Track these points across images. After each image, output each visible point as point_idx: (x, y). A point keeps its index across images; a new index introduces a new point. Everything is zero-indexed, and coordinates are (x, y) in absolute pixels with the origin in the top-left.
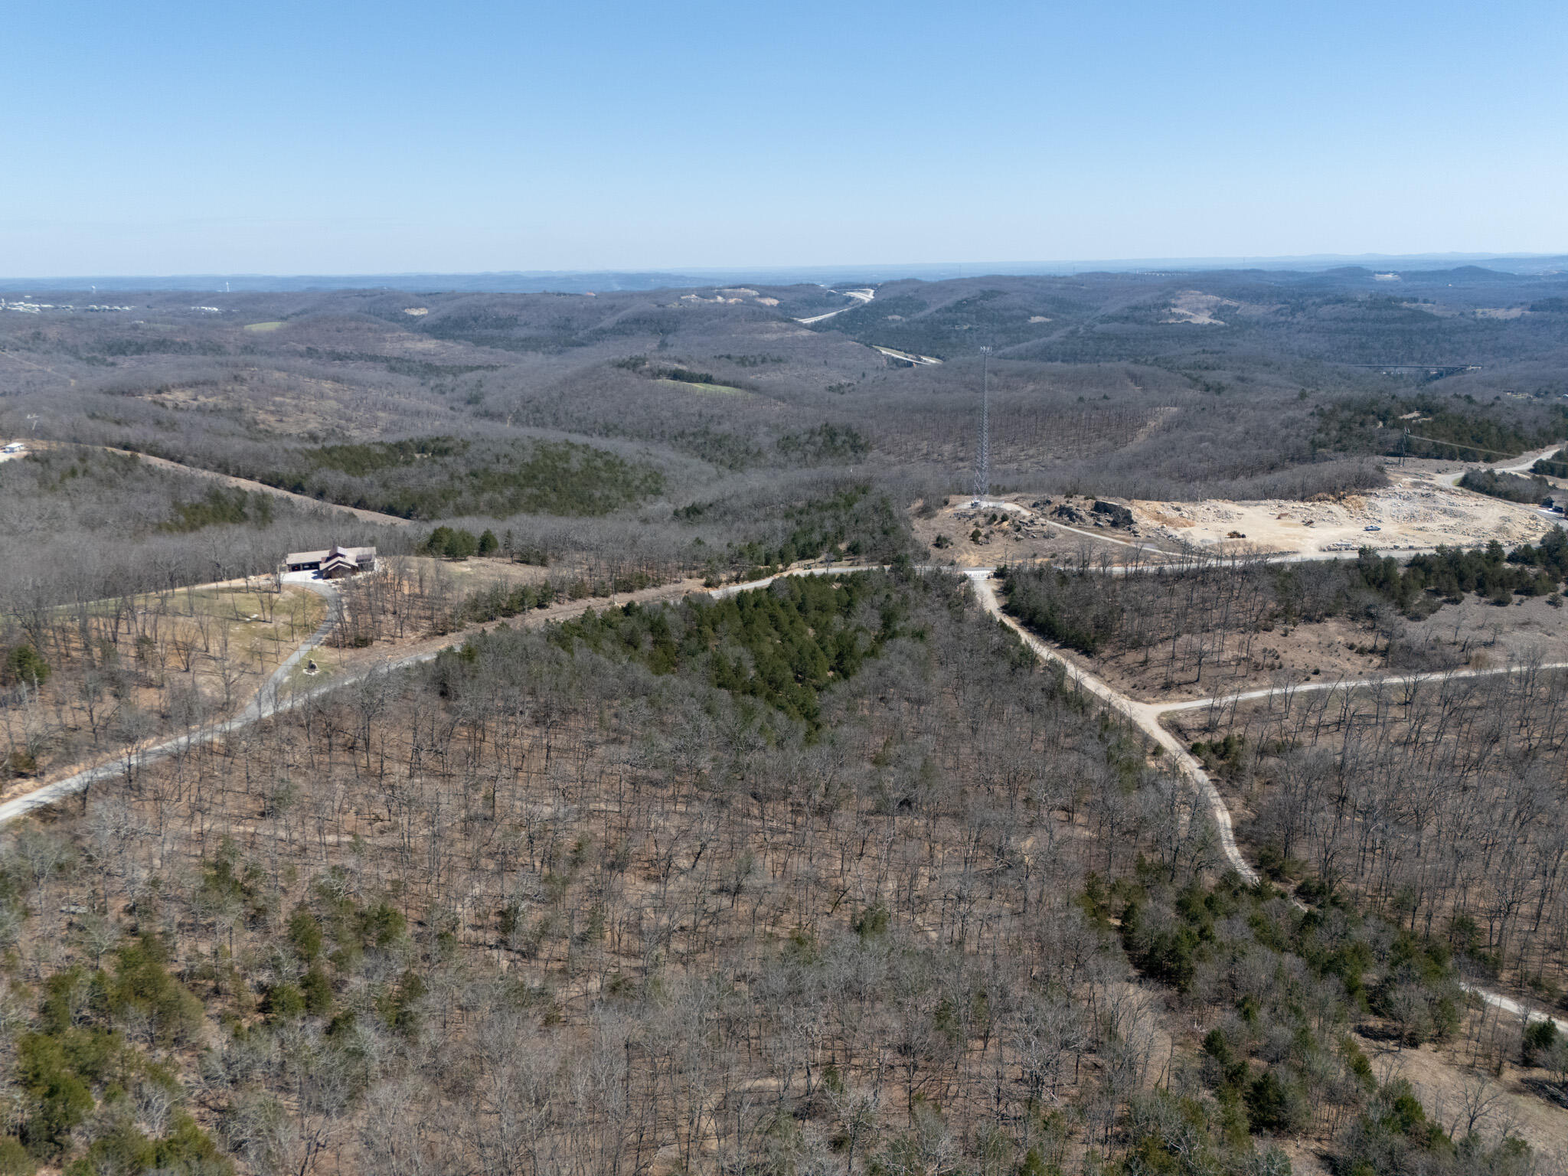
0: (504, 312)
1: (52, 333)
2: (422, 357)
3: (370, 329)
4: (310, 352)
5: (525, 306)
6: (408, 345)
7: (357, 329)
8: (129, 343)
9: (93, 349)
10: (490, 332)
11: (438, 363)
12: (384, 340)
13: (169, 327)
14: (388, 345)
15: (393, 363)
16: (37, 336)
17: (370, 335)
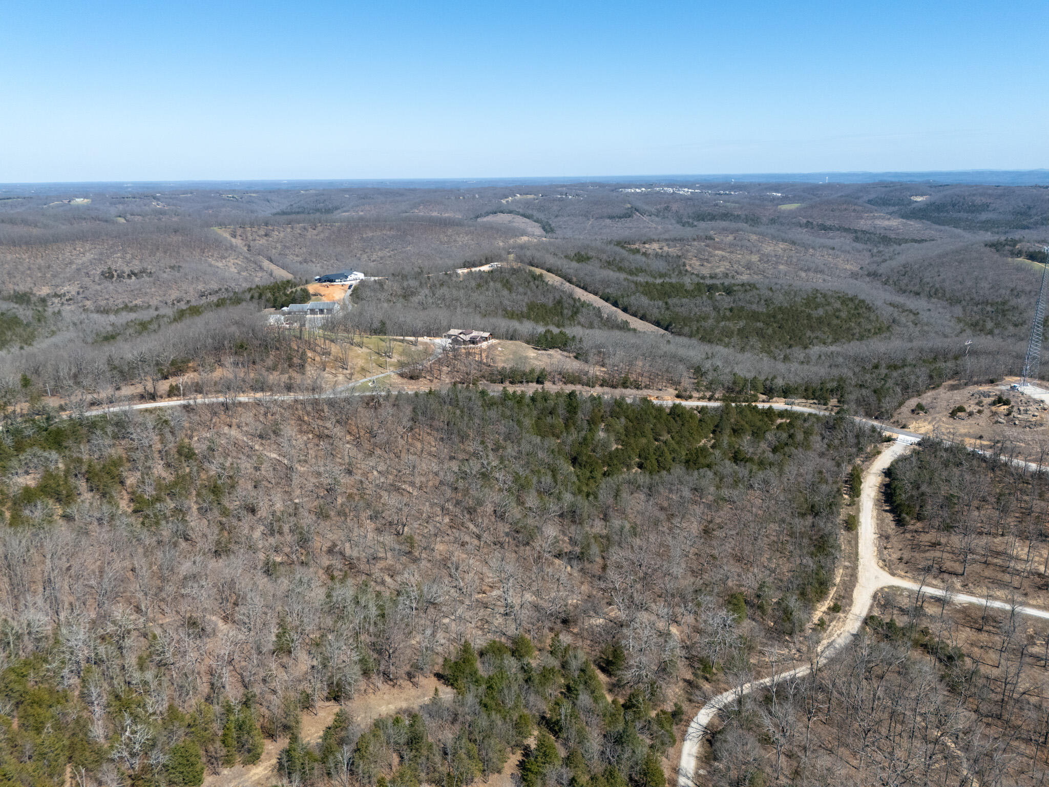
0: (978, 200)
1: (674, 207)
2: (882, 231)
3: (854, 210)
4: (808, 224)
5: (1000, 196)
6: (878, 222)
7: (846, 209)
8: (709, 214)
9: (689, 217)
10: (963, 215)
11: (893, 236)
12: (862, 218)
13: (733, 205)
14: (862, 222)
15: (859, 234)
16: (667, 209)
17: (853, 214)
